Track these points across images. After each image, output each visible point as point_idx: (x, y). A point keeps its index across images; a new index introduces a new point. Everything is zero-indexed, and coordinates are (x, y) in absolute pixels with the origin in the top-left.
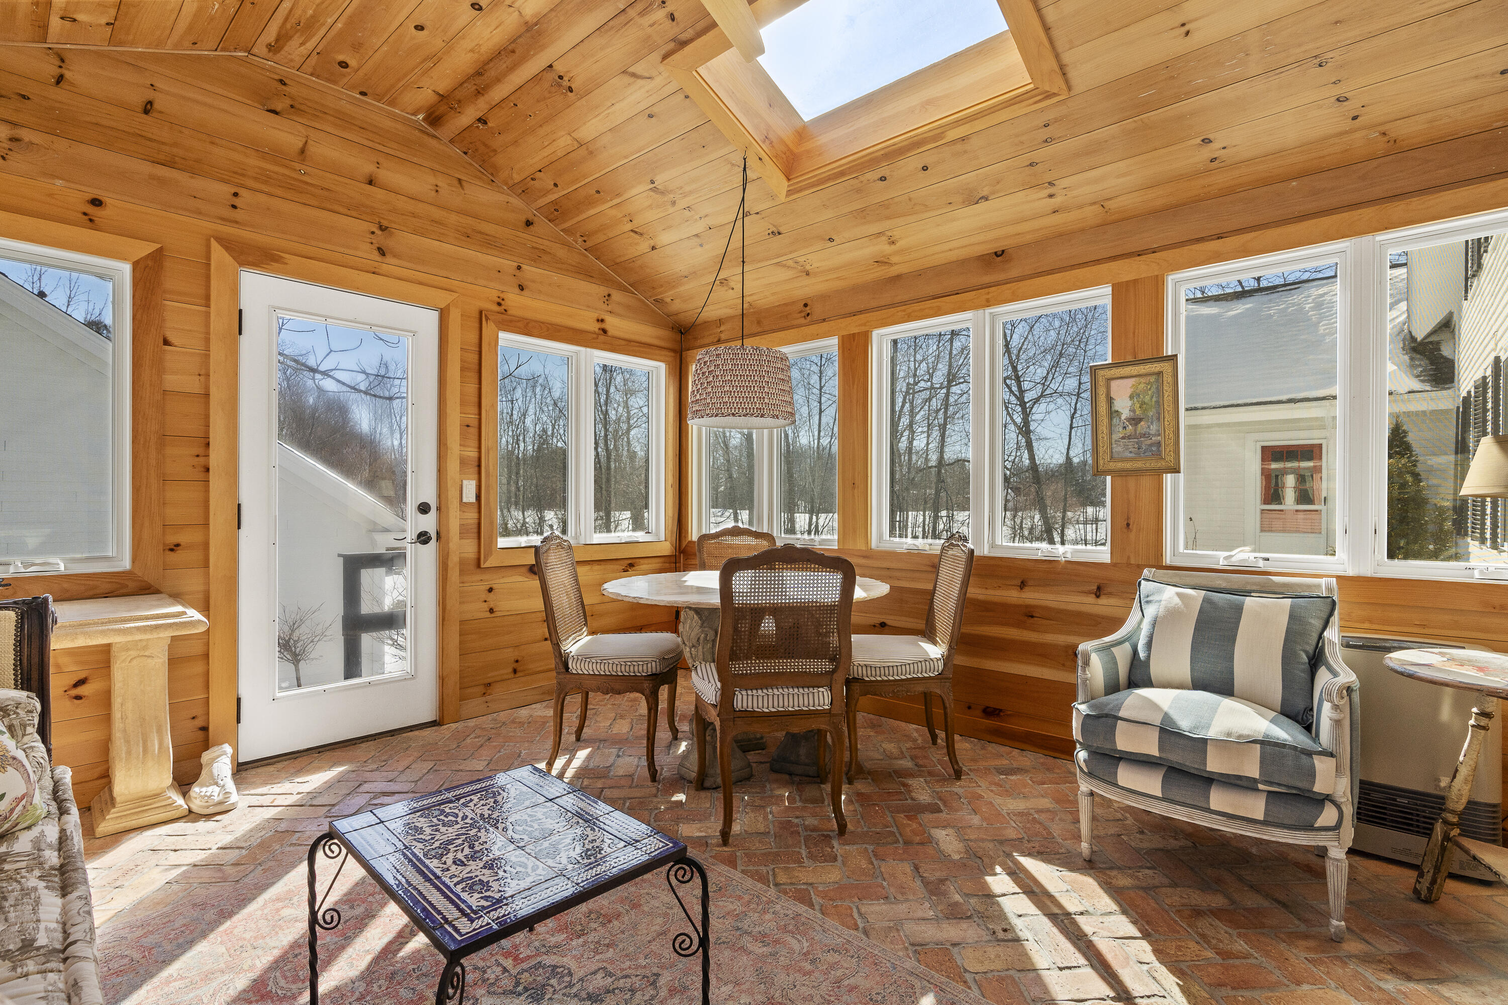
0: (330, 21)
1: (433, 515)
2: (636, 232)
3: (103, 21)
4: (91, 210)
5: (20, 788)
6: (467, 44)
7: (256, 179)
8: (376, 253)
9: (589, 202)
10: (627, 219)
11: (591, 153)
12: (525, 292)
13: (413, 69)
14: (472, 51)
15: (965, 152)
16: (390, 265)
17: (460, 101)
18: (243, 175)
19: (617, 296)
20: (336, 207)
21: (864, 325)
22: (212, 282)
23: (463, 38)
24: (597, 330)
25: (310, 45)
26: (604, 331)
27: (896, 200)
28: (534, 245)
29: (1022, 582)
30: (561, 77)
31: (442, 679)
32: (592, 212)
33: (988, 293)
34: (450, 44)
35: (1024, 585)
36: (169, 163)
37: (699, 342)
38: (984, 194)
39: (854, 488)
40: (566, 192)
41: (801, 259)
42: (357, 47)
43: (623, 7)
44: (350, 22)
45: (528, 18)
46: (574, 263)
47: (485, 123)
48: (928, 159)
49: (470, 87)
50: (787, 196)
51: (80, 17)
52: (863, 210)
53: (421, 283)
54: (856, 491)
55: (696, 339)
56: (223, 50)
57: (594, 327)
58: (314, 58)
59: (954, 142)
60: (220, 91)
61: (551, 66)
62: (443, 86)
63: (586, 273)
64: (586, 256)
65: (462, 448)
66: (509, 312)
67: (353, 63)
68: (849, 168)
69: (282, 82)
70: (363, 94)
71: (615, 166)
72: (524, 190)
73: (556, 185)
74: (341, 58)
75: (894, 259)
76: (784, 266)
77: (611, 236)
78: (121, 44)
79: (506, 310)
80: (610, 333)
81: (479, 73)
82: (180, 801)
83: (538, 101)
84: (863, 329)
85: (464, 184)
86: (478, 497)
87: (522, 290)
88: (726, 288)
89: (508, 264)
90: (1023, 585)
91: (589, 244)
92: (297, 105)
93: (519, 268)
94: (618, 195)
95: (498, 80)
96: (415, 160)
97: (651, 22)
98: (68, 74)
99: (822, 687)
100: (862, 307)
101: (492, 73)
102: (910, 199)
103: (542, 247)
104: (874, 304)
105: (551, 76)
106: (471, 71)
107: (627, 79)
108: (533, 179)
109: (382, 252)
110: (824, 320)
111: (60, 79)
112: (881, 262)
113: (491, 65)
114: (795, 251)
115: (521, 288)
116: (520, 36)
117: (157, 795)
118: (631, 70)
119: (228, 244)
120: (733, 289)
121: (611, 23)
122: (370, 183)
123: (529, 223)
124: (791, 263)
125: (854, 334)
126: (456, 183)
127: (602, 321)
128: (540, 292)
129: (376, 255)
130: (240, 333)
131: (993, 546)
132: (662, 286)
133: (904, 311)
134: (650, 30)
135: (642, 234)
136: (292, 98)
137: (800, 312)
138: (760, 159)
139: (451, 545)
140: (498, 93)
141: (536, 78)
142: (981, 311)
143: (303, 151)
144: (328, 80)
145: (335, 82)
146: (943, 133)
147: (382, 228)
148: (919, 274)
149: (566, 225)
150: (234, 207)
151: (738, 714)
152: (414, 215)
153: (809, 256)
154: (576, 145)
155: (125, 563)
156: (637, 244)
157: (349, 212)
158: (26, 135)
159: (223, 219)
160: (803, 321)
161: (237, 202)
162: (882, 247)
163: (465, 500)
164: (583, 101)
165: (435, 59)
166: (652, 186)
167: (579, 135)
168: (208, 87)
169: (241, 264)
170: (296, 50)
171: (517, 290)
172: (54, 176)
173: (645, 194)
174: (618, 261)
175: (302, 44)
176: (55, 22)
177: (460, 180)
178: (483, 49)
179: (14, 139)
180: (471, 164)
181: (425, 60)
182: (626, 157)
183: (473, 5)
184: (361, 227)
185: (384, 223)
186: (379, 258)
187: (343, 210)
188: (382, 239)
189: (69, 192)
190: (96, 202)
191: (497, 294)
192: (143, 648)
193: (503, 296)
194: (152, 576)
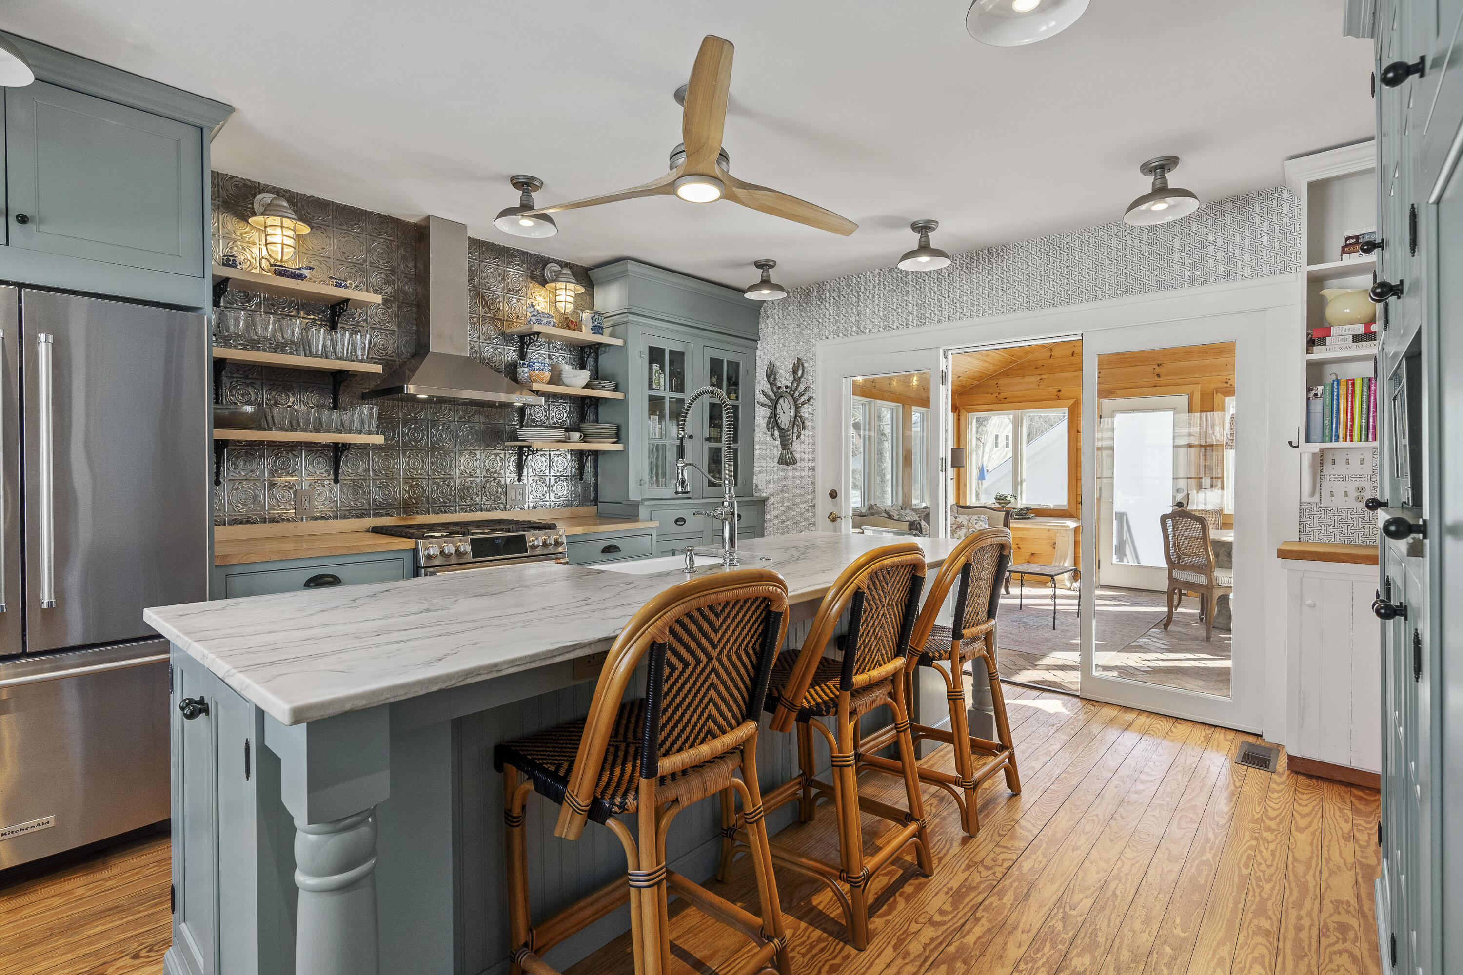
4: (1058, 394)
7: (1107, 364)
8: (1156, 377)
16: (1164, 380)
20: (1137, 364)
53: (1178, 385)
65: (1203, 461)
66: (1233, 385)
79: (1231, 385)
98: (1053, 354)
109: (1158, 376)
111: (1051, 356)
147: (1159, 365)
152: (1175, 354)
155: (1065, 508)
157: (1143, 364)
158: (1043, 377)
169: (1102, 397)
172: (1049, 387)
179: (1041, 379)
184: (1149, 368)
185: (1160, 362)
186: (1158, 379)
187: (1141, 364)
188: (1158, 370)
189: (1053, 391)
190: (1060, 391)
191: (1225, 377)
192: (1060, 533)
193: (1229, 377)
194: (1074, 512)
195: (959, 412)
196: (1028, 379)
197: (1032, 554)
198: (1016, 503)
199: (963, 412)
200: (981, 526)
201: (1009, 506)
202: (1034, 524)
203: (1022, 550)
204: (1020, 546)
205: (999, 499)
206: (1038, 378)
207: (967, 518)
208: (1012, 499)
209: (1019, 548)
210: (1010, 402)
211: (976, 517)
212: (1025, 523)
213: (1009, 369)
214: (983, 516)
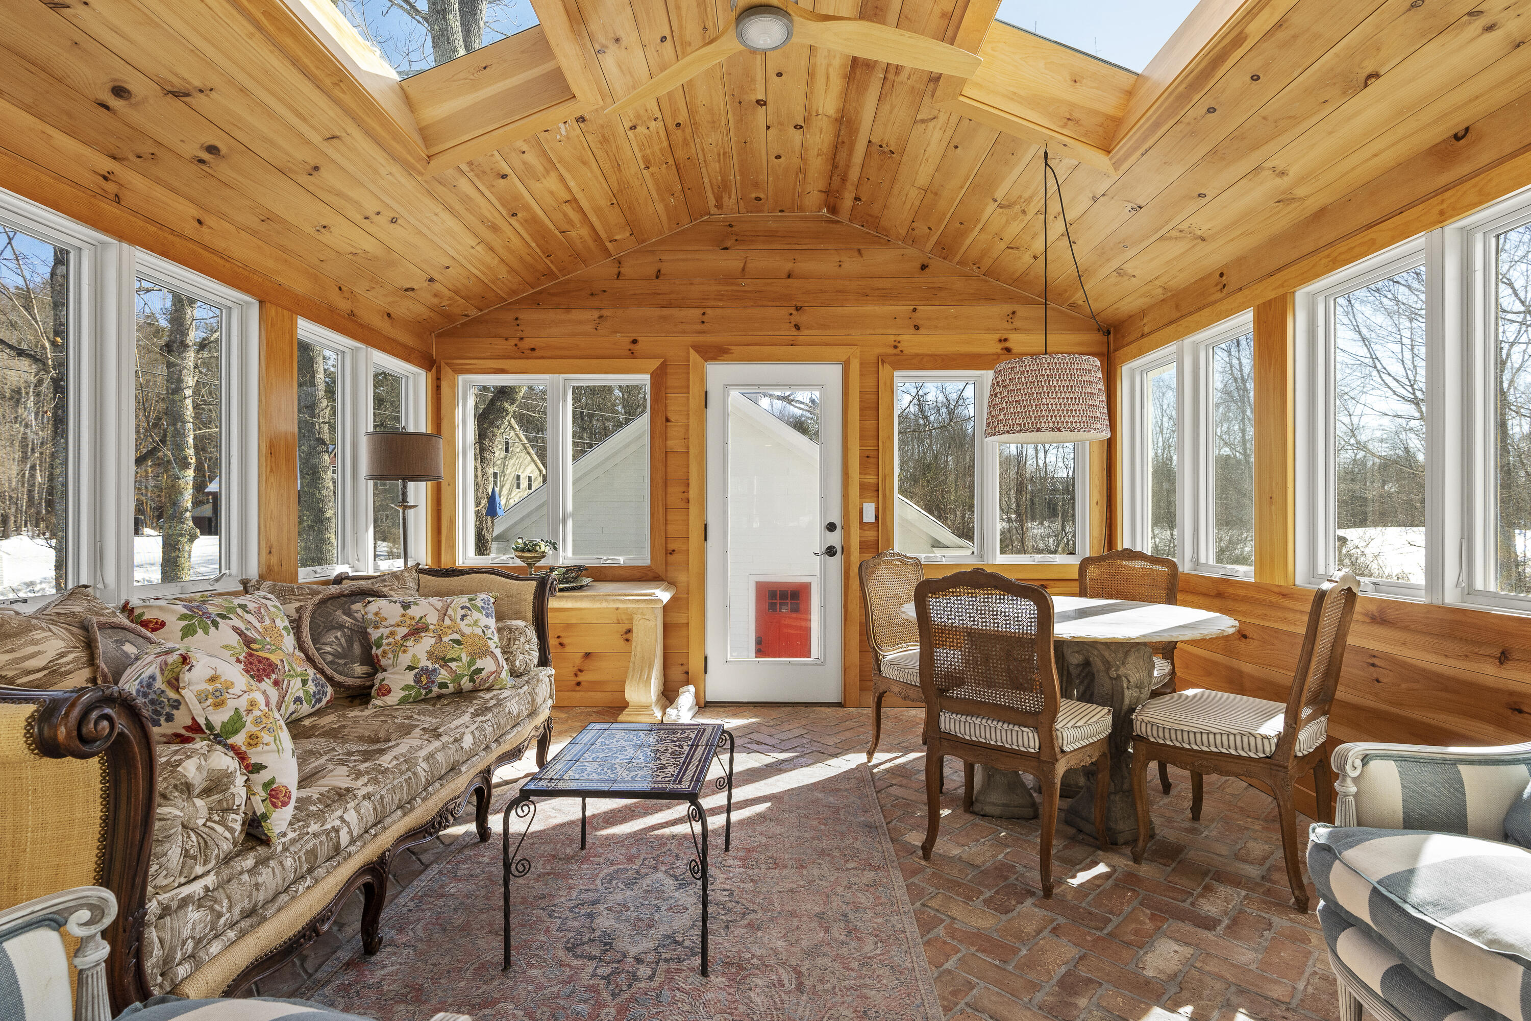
0: (732, 178)
1: (838, 531)
2: (1012, 248)
3: (628, 235)
4: (632, 346)
5: (493, 668)
6: (813, 152)
7: (715, 299)
8: (794, 329)
9: (962, 233)
10: (997, 239)
11: (936, 194)
12: (921, 331)
13: (796, 183)
14: (818, 155)
15: (1295, 37)
16: (805, 335)
17: (837, 191)
18: (708, 299)
19: (1022, 311)
20: (765, 303)
21: (1282, 286)
22: (691, 376)
23: (807, 150)
24: (999, 350)
25: (733, 196)
26: (1008, 350)
27: (1247, 125)
28: (931, 285)
29: (1503, 653)
30: (881, 146)
31: (846, 670)
32: (968, 241)
33: (1443, 201)
34: (803, 158)
35: (1507, 658)
36: (669, 306)
37: (1127, 339)
38: (1369, 70)
39: (1271, 503)
40: (940, 232)
41: (1184, 226)
42: (756, 185)
43: (882, 76)
44: (742, 173)
45: (834, 116)
46: (972, 291)
47: (860, 200)
48: (1254, 65)
49: (836, 179)
50: (1116, 169)
51: (617, 237)
52: (1214, 152)
53: (827, 345)
54: (1273, 507)
55: (1123, 337)
56: (695, 220)
57: (997, 348)
58: (741, 202)
59: (1269, 34)
60: (696, 248)
61: (870, 141)
62: (821, 185)
63: (986, 298)
64: (986, 281)
65: (863, 476)
66: (906, 352)
67: (762, 196)
68: (1160, 116)
69: (731, 226)
70: (782, 211)
71: (959, 198)
72: (911, 239)
73: (930, 229)
74: (754, 195)
75: (1300, 192)
76: (1170, 238)
77: (995, 257)
78: (644, 241)
79: (902, 351)
80: (1015, 351)
81: (835, 166)
82: (658, 714)
83: (879, 170)
84: (1281, 291)
85: (863, 252)
86: (877, 517)
87: (918, 329)
88: (1126, 278)
89: (903, 309)
90: (1504, 658)
91: (984, 269)
92: (739, 238)
93: (915, 310)
94: (978, 221)
95: (848, 166)
96: (822, 246)
97: (907, 76)
98: (622, 270)
99: (1028, 727)
100: (1282, 263)
101: (842, 164)
102: (1265, 118)
103: (939, 285)
104: (1295, 255)
105: (875, 148)
106: (829, 168)
107: (921, 127)
108: (913, 230)
109: (797, 327)
110: (1241, 289)
111: (619, 274)
112: (1282, 201)
113: (838, 157)
114: (1170, 220)
115: (917, 328)
116: (840, 130)
117: (648, 707)
118: (919, 117)
119: (699, 349)
120: (1134, 276)
121: (884, 92)
122: (789, 277)
123: (924, 267)
124: (1174, 233)
125: (1270, 301)
126: (856, 254)
127: (1006, 340)
128: (936, 327)
129: (794, 332)
130: (706, 407)
131: (1470, 590)
132: (1066, 291)
133: (1328, 256)
134: (909, 82)
135: (1017, 248)
136: (737, 235)
137: (1216, 285)
138: (1065, 145)
139: (852, 557)
140: (854, 174)
141: (867, 154)
142: (1437, 232)
143: (743, 269)
144: (758, 212)
145: (762, 211)
146: (1241, 32)
147: (798, 309)
148: (1346, 201)
149: (957, 258)
150: (703, 322)
151: (943, 735)
152: (822, 291)
153: (1190, 221)
154: (923, 192)
155: (647, 562)
156: (1020, 258)
157: (774, 304)
158: (605, 312)
159: (697, 332)
160: (1219, 295)
161: (705, 318)
162: (1269, 185)
163: (865, 520)
164: (905, 157)
165: (802, 170)
166: (997, 204)
167: (918, 184)
168: (690, 248)
169: (706, 360)
170: (730, 202)
171: (913, 331)
172: (616, 332)
173: (996, 213)
174: (1015, 277)
175: (730, 198)
176: (608, 245)
177: (859, 250)
178: (825, 150)
179: (601, 317)
180: (869, 233)
181: (797, 175)
182: (962, 187)
183: (795, 127)
184: (783, 312)
185: (799, 304)
186: (796, 333)
187: (770, 303)
188: (797, 318)
189: (623, 340)
190: (635, 342)
191: (892, 338)
192: (642, 614)
193: (899, 338)
194: (661, 570)
195: (439, 371)
196: (577, 315)
197: (587, 655)
198: (556, 557)
199: (446, 371)
200: (476, 624)
201: (542, 563)
202: (594, 598)
203: (568, 649)
204: (565, 641)
205: (522, 550)
206: (596, 314)
207: (439, 605)
208: (548, 550)
209: (562, 644)
210: (542, 358)
211: (463, 600)
212: (575, 599)
213: (540, 292)
214: (482, 596)
